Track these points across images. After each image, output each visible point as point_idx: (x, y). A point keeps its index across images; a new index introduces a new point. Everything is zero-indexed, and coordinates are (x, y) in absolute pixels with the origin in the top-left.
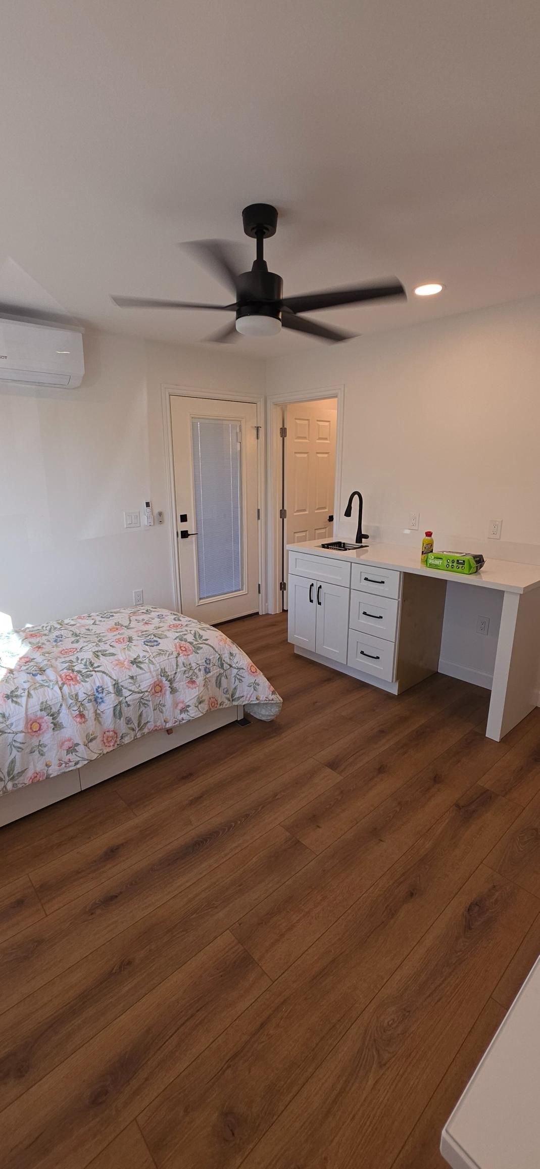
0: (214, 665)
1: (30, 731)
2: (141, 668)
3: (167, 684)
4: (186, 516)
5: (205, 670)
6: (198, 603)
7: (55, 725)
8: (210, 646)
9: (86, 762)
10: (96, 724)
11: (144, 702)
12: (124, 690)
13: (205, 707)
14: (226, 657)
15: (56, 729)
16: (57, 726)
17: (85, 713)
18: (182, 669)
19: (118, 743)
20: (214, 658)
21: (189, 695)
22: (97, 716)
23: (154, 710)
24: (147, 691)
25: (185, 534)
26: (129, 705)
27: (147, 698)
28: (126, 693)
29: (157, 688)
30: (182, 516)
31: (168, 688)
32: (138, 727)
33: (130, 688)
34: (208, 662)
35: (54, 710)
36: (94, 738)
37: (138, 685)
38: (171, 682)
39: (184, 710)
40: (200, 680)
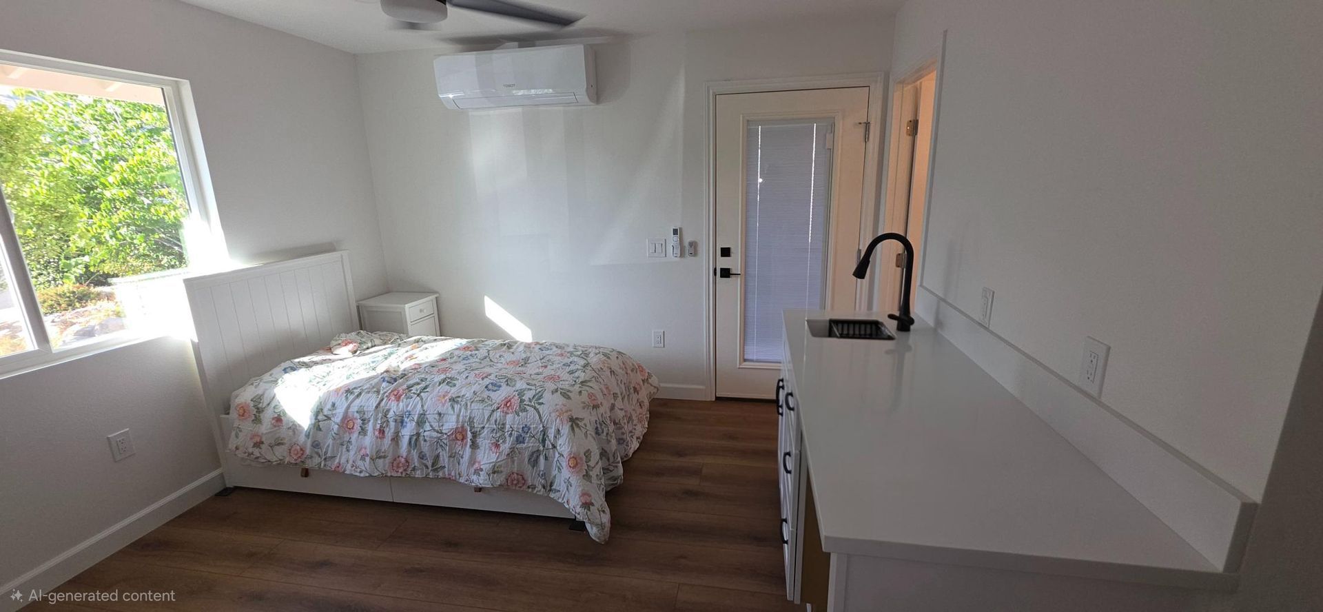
0: (534, 437)
1: (344, 425)
2: (453, 408)
3: (469, 435)
4: (728, 249)
5: (517, 438)
6: (740, 364)
7: (362, 429)
8: (539, 413)
9: (367, 475)
10: (391, 444)
11: (442, 444)
12: (427, 424)
13: (499, 480)
14: (551, 433)
15: (361, 433)
16: (363, 431)
17: (387, 430)
18: (492, 426)
19: (408, 473)
20: (536, 427)
21: (487, 457)
22: (396, 439)
23: (450, 457)
24: (446, 434)
25: (726, 273)
26: (425, 441)
27: (445, 442)
28: (427, 426)
29: (459, 434)
30: (723, 249)
31: (469, 440)
32: (432, 466)
33: (432, 424)
34: (526, 429)
35: (366, 416)
36: (385, 457)
37: (441, 424)
38: (475, 435)
39: (477, 472)
40: (505, 447)
